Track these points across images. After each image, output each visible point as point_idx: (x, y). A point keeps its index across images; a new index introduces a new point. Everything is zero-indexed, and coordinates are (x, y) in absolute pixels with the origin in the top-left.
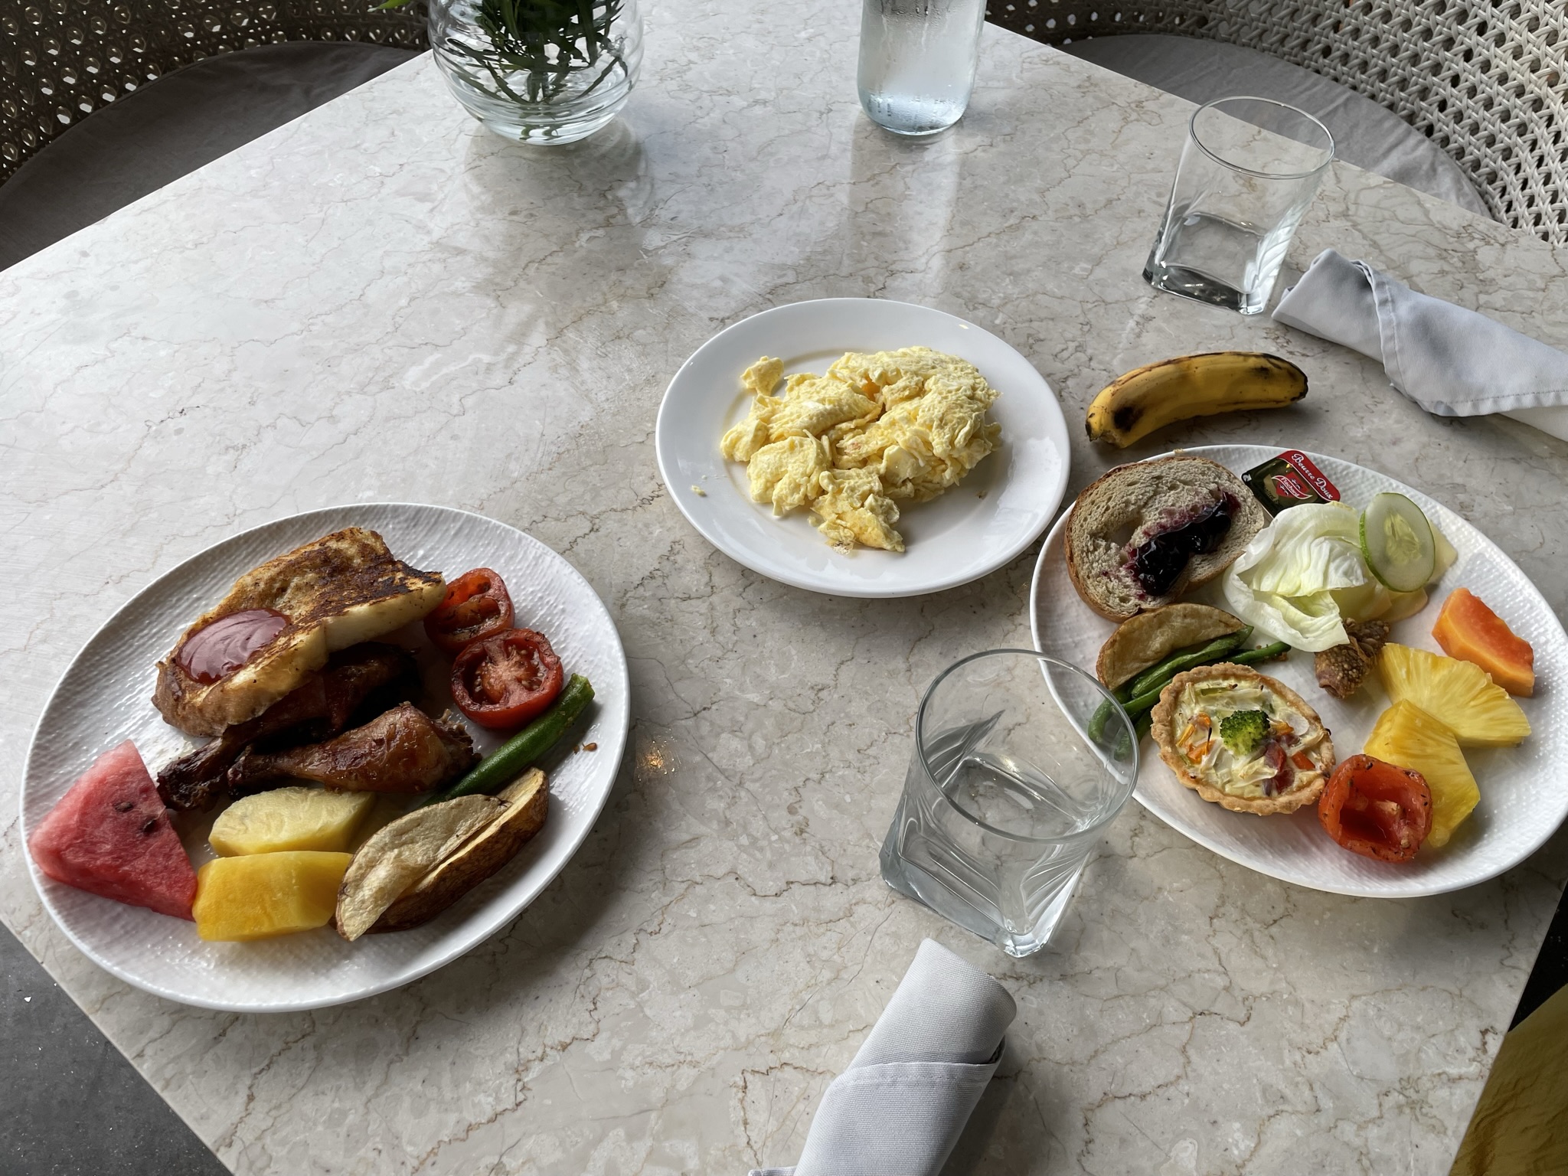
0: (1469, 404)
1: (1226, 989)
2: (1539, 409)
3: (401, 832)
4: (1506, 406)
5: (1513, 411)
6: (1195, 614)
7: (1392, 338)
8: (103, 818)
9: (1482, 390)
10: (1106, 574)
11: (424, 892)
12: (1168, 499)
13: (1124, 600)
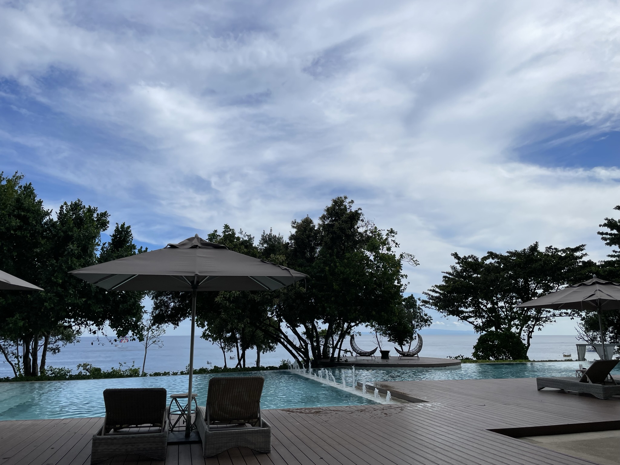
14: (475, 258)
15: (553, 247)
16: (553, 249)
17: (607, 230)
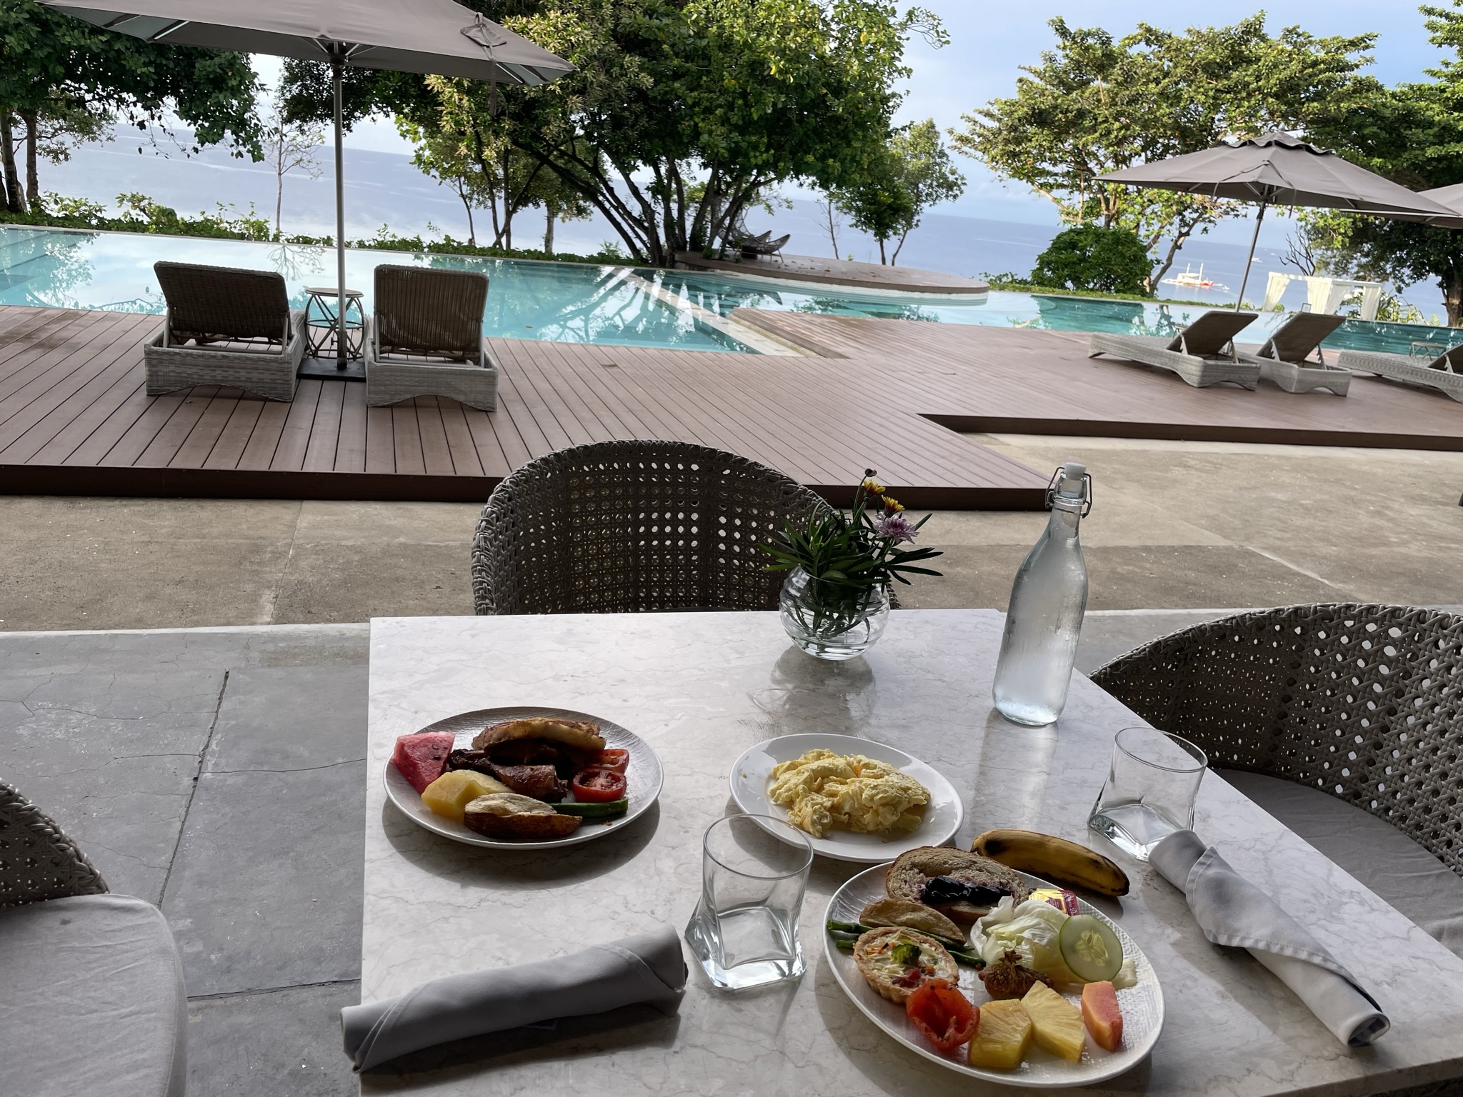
0: (1226, 936)
1: (803, 1053)
2: (1266, 952)
3: (513, 798)
4: (1247, 944)
5: (1251, 948)
6: (939, 919)
7: (1193, 881)
8: (425, 746)
9: (1237, 931)
10: (906, 882)
11: (503, 819)
12: (972, 873)
13: (906, 895)
14: (1104, 35)
16: (1299, 35)
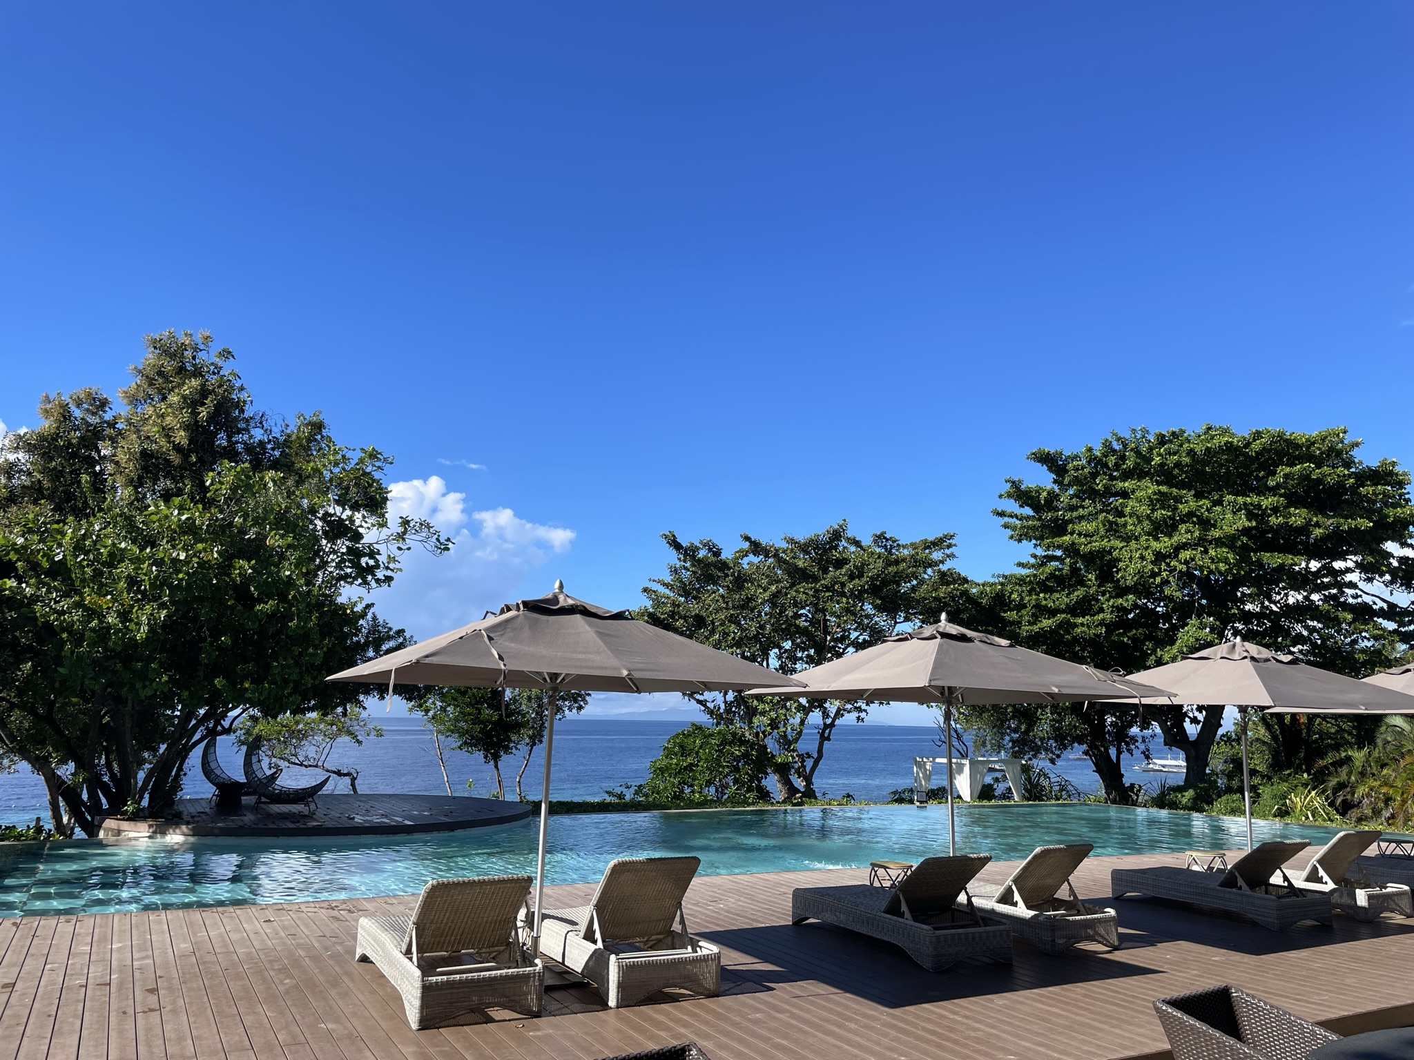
14: (714, 547)
15: (888, 536)
16: (887, 540)
17: (1012, 506)
